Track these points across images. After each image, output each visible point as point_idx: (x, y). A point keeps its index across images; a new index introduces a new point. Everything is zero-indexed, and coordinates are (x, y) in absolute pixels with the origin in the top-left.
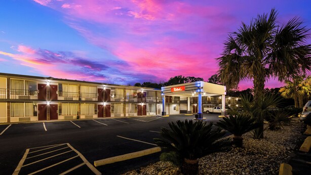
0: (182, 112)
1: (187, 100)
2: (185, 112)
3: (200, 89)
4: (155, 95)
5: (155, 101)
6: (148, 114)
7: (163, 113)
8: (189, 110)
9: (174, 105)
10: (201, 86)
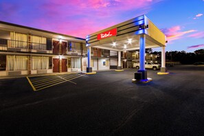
0: (112, 67)
1: (118, 55)
2: (115, 67)
3: (143, 29)
4: (79, 47)
5: (79, 54)
6: (69, 70)
7: (88, 70)
8: (119, 65)
9: (104, 60)
10: (146, 24)
